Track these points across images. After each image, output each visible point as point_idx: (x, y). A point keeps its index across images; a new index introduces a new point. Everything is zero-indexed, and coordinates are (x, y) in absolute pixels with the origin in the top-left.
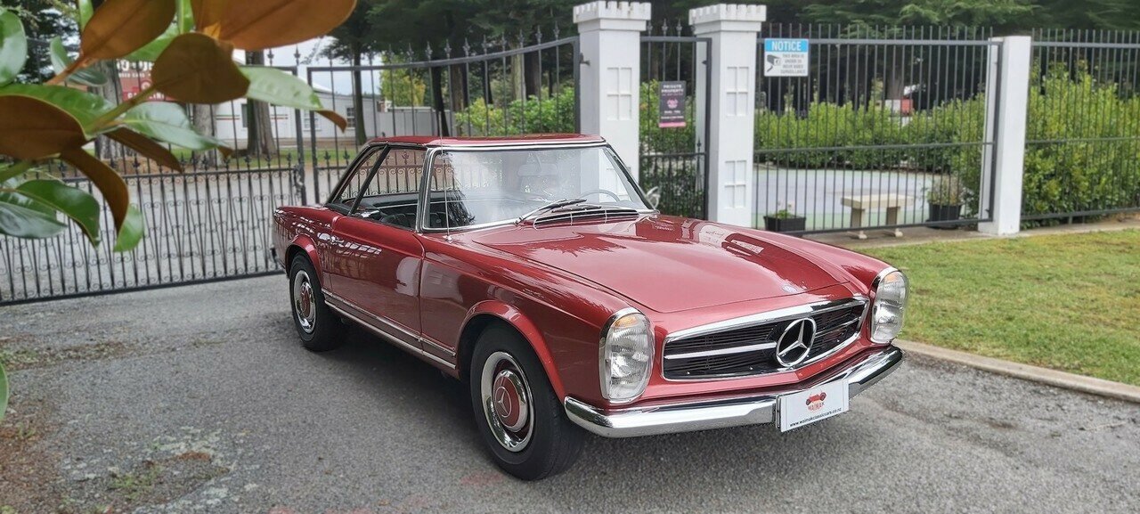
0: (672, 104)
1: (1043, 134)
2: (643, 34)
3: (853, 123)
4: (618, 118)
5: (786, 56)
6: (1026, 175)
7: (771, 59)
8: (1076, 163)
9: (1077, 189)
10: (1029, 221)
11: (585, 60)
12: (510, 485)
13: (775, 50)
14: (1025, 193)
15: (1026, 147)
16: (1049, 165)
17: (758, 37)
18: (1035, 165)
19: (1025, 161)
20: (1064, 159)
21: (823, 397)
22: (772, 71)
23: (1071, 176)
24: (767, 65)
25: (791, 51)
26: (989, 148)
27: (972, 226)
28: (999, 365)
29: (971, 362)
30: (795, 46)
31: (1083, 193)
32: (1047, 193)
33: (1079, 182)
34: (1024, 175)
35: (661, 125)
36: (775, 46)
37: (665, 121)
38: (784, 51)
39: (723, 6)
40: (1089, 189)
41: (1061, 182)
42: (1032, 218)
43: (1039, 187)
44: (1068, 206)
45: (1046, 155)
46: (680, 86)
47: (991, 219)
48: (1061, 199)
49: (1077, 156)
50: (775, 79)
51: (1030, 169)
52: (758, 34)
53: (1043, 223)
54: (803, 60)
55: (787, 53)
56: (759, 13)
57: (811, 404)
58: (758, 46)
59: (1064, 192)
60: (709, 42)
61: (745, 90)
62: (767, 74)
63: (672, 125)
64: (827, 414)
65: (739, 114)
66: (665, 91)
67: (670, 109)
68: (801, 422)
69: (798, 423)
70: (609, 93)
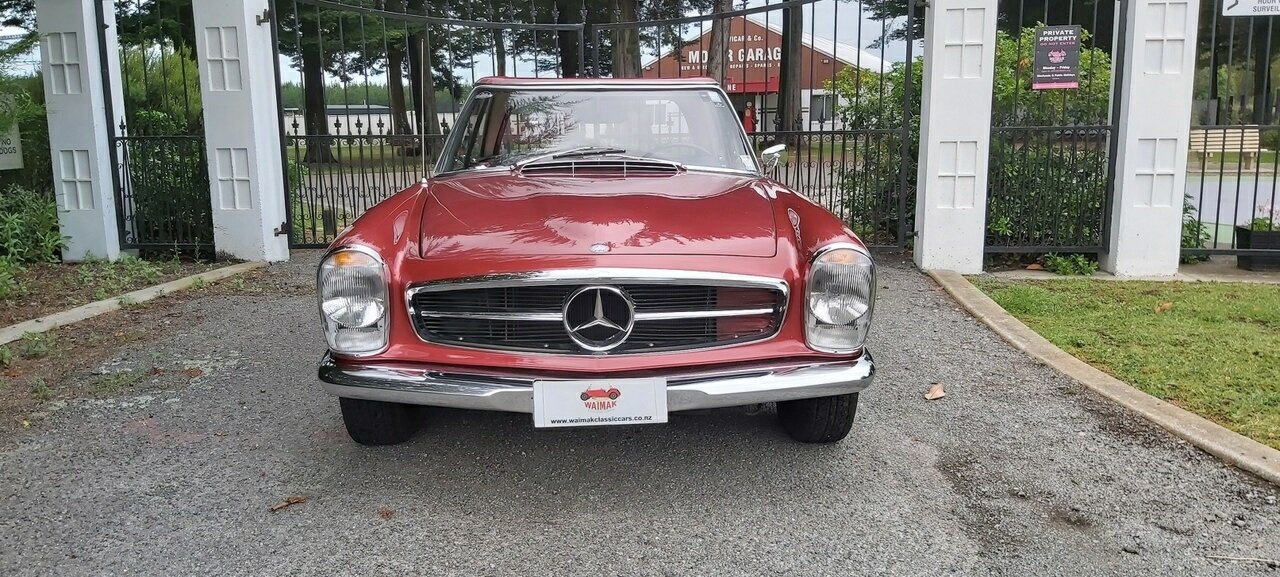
0: (1057, 57)
4: (960, 75)
11: (927, 2)
21: (614, 394)
22: (1235, 8)
29: (1197, 437)
35: (1036, 86)
37: (1042, 81)
46: (1071, 32)
57: (590, 400)
61: (1180, 37)
62: (1225, 13)
63: (1055, 86)
64: (624, 419)
65: (1166, 71)
66: (1046, 39)
67: (1053, 64)
68: (571, 421)
69: (565, 421)
70: (947, 43)
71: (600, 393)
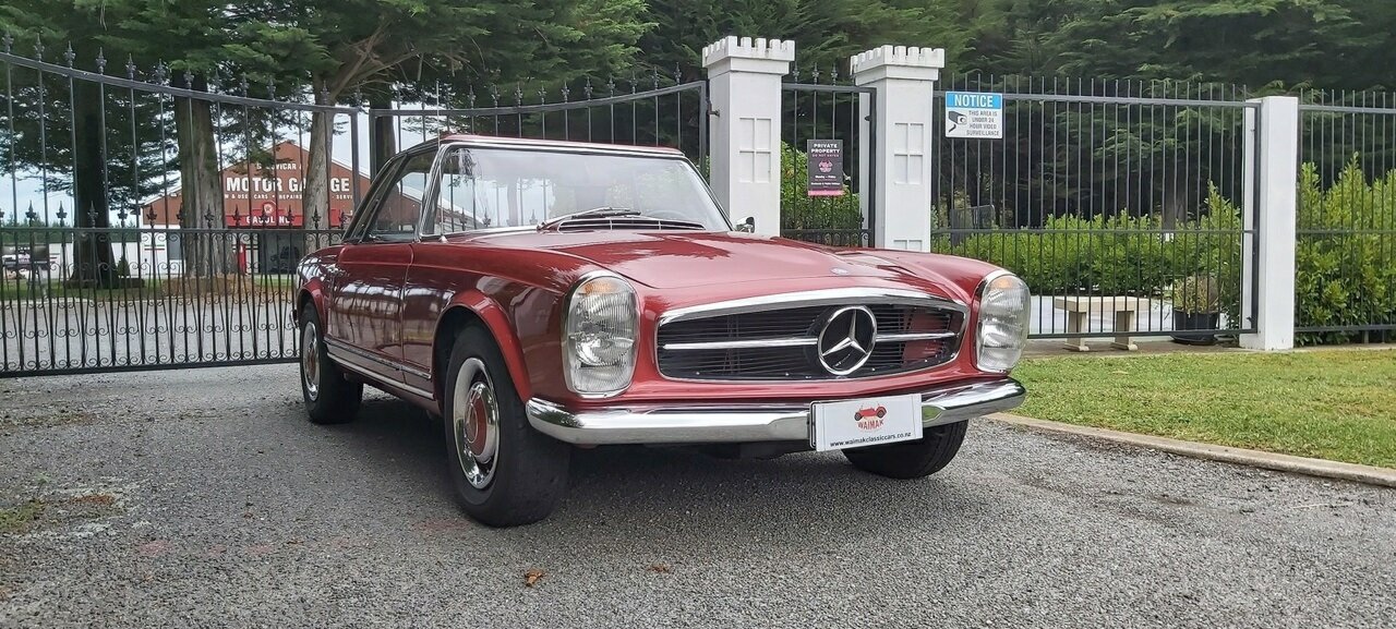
1: (1321, 224)
2: (785, 79)
3: (1101, 237)
4: (753, 180)
5: (974, 113)
6: (1300, 273)
7: (954, 116)
8: (1368, 261)
9: (1371, 296)
10: (1308, 334)
11: (713, 110)
12: (471, 531)
13: (958, 106)
14: (1299, 296)
15: (1298, 237)
16: (1331, 262)
17: (935, 88)
18: (1311, 261)
19: (1297, 257)
20: (1351, 255)
21: (881, 412)
22: (955, 131)
23: (1362, 278)
24: (949, 124)
25: (980, 107)
26: (1248, 239)
27: (1231, 340)
28: (1199, 448)
29: (1161, 445)
30: (985, 101)
31: (1380, 300)
32: (1329, 298)
33: (1373, 286)
34: (1296, 274)
35: (811, 193)
36: (958, 101)
37: (815, 189)
38: (970, 106)
39: (888, 48)
40: (1386, 295)
41: (1349, 284)
42: (1310, 331)
43: (1320, 290)
44: (1360, 316)
45: (1325, 250)
46: (835, 146)
47: (1254, 329)
48: (1348, 307)
49: (1368, 251)
50: (960, 142)
51: (1304, 266)
52: (935, 83)
53: (1327, 339)
54: (995, 118)
55: (976, 110)
56: (936, 58)
57: (863, 420)
58: (935, 99)
59: (1352, 299)
60: (873, 93)
61: (919, 153)
62: (948, 135)
63: (825, 193)
64: (889, 438)
65: (911, 183)
66: (817, 151)
67: (823, 174)
68: (847, 443)
69: (842, 444)
70: (742, 149)
71: (869, 412)
